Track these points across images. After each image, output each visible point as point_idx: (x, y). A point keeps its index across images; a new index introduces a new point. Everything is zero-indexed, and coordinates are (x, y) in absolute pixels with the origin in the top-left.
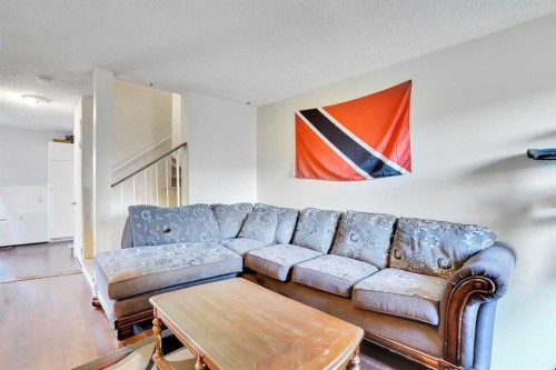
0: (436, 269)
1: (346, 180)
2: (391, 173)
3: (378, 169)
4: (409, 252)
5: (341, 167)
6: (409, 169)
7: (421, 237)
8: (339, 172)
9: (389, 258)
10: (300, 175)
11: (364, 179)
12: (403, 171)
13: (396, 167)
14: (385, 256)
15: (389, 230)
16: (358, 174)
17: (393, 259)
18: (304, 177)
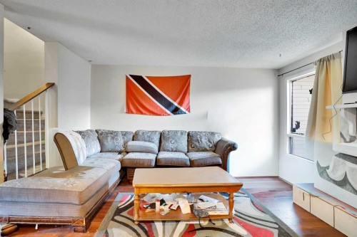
0: (208, 148)
1: (160, 115)
2: (182, 113)
3: (176, 111)
4: (197, 144)
5: (157, 109)
6: (189, 111)
7: (201, 138)
8: (156, 111)
9: (188, 148)
10: (129, 111)
11: (169, 115)
12: (187, 112)
13: (184, 110)
14: (186, 148)
15: (186, 137)
16: (166, 113)
17: (190, 148)
18: (132, 113)
